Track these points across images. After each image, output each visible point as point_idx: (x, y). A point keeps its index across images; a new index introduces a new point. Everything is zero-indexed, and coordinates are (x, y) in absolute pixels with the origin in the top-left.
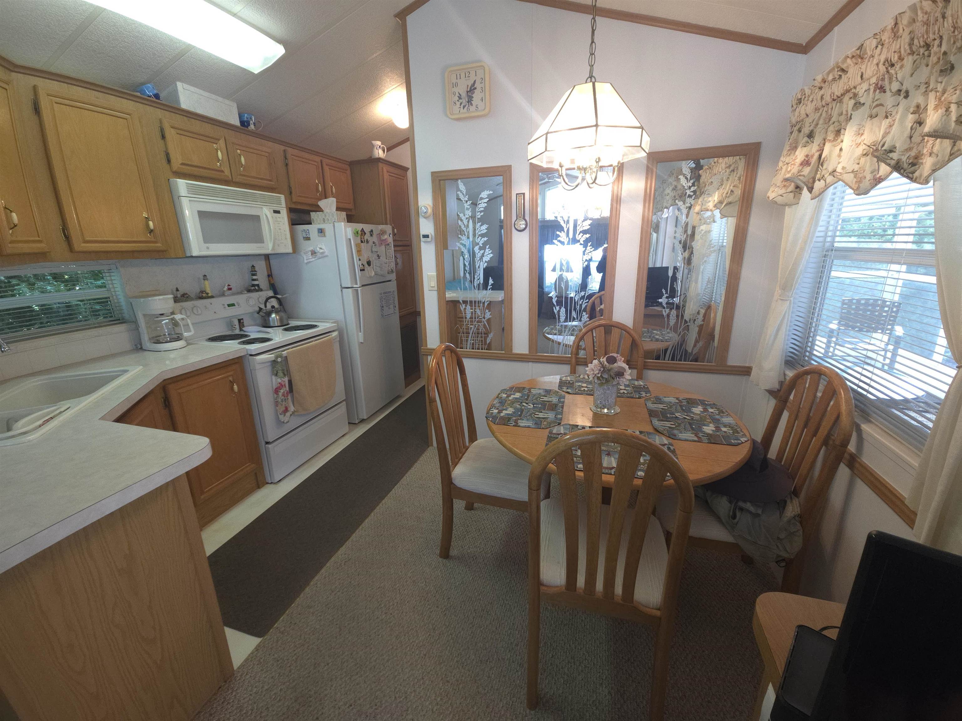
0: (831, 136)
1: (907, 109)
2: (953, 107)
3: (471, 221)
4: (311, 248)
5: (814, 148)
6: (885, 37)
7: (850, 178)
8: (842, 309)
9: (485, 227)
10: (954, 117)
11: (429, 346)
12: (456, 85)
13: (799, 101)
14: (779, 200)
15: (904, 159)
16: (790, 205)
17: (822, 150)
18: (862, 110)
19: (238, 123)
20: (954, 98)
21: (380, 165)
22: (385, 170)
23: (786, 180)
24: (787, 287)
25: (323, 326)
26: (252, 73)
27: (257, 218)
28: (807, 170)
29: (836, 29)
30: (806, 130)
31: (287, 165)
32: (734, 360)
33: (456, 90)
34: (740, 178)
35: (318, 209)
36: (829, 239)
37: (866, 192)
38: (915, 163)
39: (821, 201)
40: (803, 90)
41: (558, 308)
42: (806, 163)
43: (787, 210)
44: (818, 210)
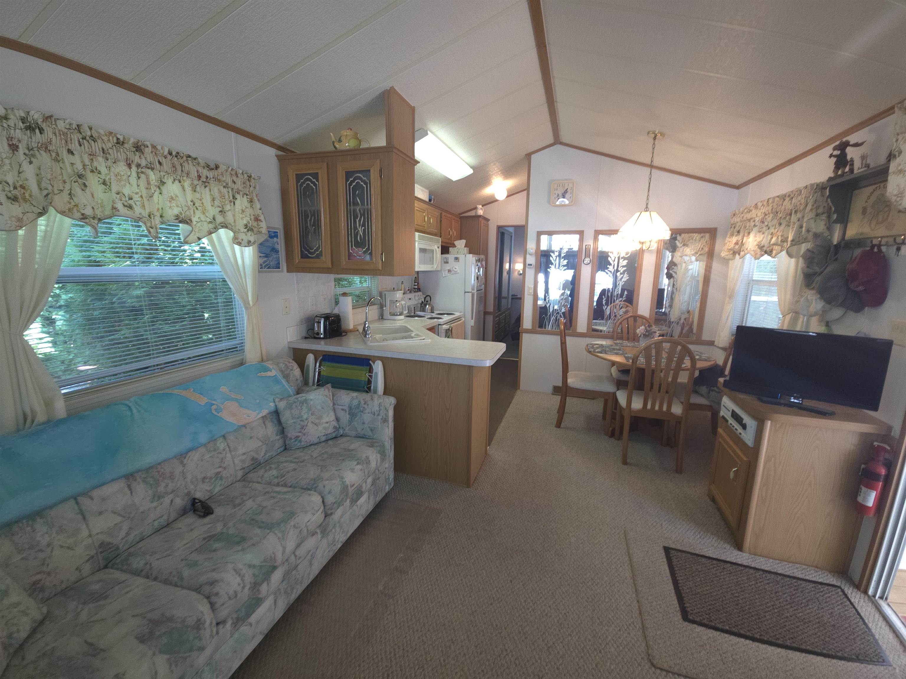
0: (746, 235)
1: (769, 233)
2: (780, 237)
3: (558, 258)
4: (449, 268)
5: (739, 238)
6: (765, 203)
7: (752, 253)
8: (779, 323)
9: (566, 261)
10: (780, 240)
11: (524, 327)
12: (557, 189)
13: (734, 215)
14: (727, 257)
15: (768, 249)
16: (732, 260)
17: (743, 239)
18: (756, 228)
19: (428, 200)
20: (780, 234)
21: (480, 219)
22: (482, 222)
23: (730, 249)
24: (731, 297)
25: (457, 314)
26: (452, 181)
27: (432, 251)
28: (737, 247)
29: (751, 185)
30: (737, 228)
31: (441, 221)
32: (705, 337)
33: (557, 192)
34: (706, 242)
35: (454, 246)
36: (750, 276)
37: (759, 259)
38: (771, 251)
39: (744, 260)
40: (735, 211)
41: (606, 307)
42: (736, 243)
43: (731, 262)
44: (743, 263)
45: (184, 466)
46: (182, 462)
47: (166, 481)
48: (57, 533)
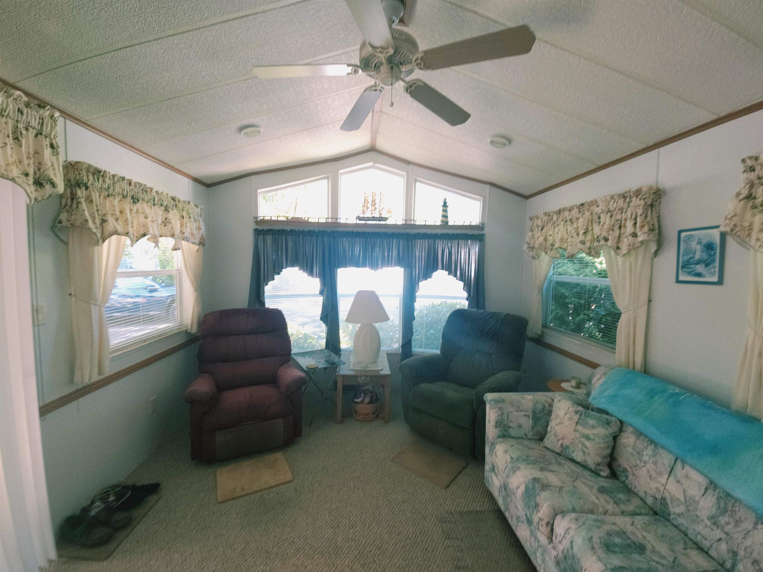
45: (755, 528)
46: (756, 524)
47: (731, 519)
48: (653, 462)
